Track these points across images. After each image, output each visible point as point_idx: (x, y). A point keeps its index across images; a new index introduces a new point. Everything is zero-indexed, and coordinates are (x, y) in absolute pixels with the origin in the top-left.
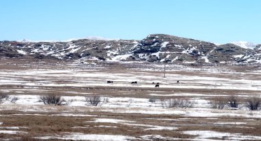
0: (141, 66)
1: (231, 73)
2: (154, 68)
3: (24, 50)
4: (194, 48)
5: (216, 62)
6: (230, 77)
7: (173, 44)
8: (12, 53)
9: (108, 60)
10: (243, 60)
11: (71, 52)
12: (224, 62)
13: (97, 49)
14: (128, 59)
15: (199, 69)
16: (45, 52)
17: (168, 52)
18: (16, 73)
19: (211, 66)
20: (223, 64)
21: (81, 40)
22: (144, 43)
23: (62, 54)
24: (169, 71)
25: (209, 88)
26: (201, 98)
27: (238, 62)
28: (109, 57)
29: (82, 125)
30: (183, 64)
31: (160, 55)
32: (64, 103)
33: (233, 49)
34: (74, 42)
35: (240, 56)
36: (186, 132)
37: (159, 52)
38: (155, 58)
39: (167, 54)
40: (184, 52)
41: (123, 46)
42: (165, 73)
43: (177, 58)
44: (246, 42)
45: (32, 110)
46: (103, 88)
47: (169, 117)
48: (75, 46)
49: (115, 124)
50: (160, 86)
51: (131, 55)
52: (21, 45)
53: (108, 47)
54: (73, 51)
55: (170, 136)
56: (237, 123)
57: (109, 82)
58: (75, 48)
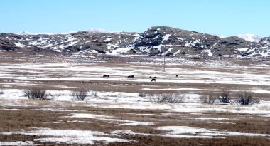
0: (141, 60)
1: (234, 66)
2: (155, 62)
3: (21, 42)
4: (197, 41)
5: (220, 55)
6: (233, 71)
7: (175, 37)
8: (9, 46)
9: (108, 53)
10: (248, 54)
11: (70, 45)
12: (227, 56)
13: (97, 41)
14: (129, 53)
15: (201, 63)
16: (44, 45)
17: (170, 45)
18: (11, 67)
19: (215, 60)
20: (227, 58)
21: (80, 32)
22: (145, 36)
23: (61, 47)
24: (170, 64)
25: (208, 82)
26: (195, 92)
27: (243, 55)
28: (109, 50)
29: (55, 121)
30: (185, 58)
31: (162, 48)
32: (50, 97)
33: (238, 43)
34: (73, 34)
35: (245, 49)
36: (160, 128)
37: (161, 45)
38: (156, 51)
39: (169, 47)
40: (186, 45)
41: (124, 39)
42: (165, 66)
43: (179, 51)
44: (253, 35)
45: (11, 105)
46: (97, 82)
47: (152, 112)
48: (74, 39)
49: (90, 119)
50: (157, 81)
51: (132, 48)
52: (18, 37)
53: (109, 40)
54: (72, 44)
55: (142, 131)
56: (219, 119)
57: (105, 76)
58: (74, 41)
